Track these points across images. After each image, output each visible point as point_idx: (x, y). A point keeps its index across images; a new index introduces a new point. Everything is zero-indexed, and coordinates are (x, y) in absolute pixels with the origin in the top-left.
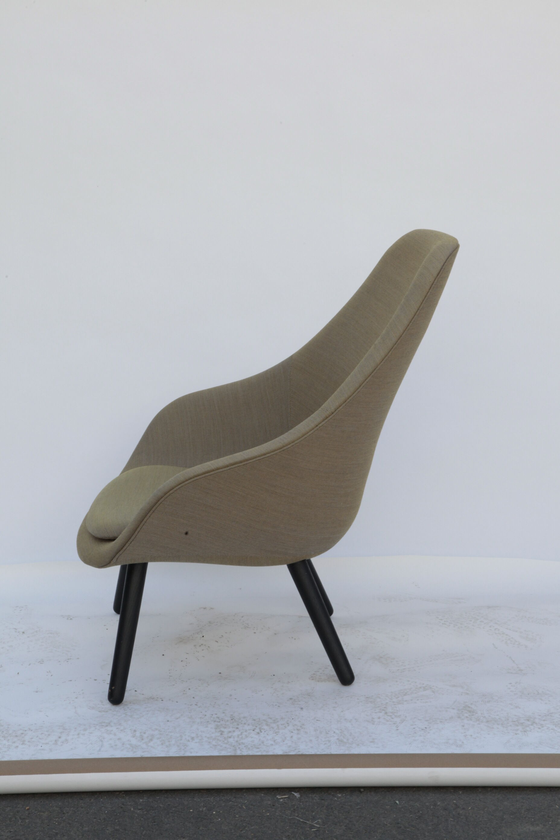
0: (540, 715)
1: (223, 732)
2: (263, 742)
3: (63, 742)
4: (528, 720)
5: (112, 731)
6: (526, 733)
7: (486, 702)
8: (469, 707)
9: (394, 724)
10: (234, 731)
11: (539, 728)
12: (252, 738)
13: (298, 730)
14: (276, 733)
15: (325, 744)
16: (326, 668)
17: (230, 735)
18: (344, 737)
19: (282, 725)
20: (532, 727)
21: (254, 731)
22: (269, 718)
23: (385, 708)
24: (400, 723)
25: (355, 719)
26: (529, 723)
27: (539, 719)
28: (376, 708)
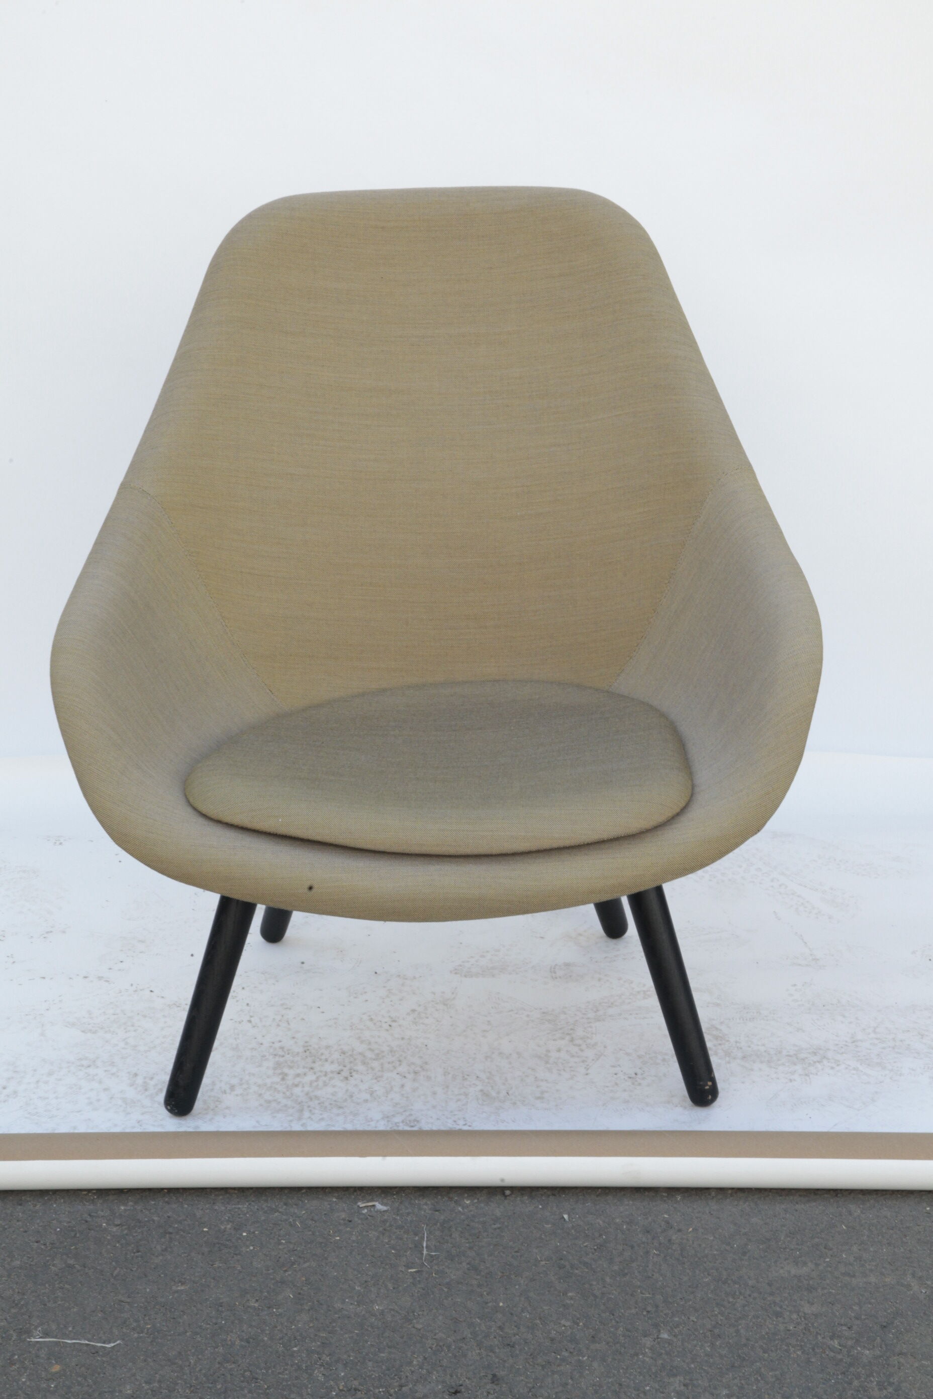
0: (837, 1045)
1: (286, 1075)
2: (351, 1096)
3: (8, 1096)
4: (815, 1054)
5: (97, 1075)
6: (807, 1078)
7: (746, 1020)
8: (717, 1029)
9: (583, 1061)
10: (305, 1074)
11: (832, 1068)
12: (334, 1086)
13: (416, 1073)
14: (376, 1079)
15: (459, 1100)
16: (483, 956)
17: (298, 1080)
18: (492, 1087)
19: (389, 1063)
20: (819, 1066)
21: (339, 1073)
22: (370, 1049)
23: (571, 1029)
24: (593, 1060)
25: (518, 1053)
26: (816, 1058)
27: (835, 1050)
28: (556, 1031)
